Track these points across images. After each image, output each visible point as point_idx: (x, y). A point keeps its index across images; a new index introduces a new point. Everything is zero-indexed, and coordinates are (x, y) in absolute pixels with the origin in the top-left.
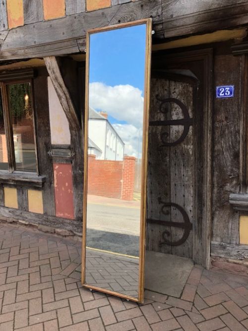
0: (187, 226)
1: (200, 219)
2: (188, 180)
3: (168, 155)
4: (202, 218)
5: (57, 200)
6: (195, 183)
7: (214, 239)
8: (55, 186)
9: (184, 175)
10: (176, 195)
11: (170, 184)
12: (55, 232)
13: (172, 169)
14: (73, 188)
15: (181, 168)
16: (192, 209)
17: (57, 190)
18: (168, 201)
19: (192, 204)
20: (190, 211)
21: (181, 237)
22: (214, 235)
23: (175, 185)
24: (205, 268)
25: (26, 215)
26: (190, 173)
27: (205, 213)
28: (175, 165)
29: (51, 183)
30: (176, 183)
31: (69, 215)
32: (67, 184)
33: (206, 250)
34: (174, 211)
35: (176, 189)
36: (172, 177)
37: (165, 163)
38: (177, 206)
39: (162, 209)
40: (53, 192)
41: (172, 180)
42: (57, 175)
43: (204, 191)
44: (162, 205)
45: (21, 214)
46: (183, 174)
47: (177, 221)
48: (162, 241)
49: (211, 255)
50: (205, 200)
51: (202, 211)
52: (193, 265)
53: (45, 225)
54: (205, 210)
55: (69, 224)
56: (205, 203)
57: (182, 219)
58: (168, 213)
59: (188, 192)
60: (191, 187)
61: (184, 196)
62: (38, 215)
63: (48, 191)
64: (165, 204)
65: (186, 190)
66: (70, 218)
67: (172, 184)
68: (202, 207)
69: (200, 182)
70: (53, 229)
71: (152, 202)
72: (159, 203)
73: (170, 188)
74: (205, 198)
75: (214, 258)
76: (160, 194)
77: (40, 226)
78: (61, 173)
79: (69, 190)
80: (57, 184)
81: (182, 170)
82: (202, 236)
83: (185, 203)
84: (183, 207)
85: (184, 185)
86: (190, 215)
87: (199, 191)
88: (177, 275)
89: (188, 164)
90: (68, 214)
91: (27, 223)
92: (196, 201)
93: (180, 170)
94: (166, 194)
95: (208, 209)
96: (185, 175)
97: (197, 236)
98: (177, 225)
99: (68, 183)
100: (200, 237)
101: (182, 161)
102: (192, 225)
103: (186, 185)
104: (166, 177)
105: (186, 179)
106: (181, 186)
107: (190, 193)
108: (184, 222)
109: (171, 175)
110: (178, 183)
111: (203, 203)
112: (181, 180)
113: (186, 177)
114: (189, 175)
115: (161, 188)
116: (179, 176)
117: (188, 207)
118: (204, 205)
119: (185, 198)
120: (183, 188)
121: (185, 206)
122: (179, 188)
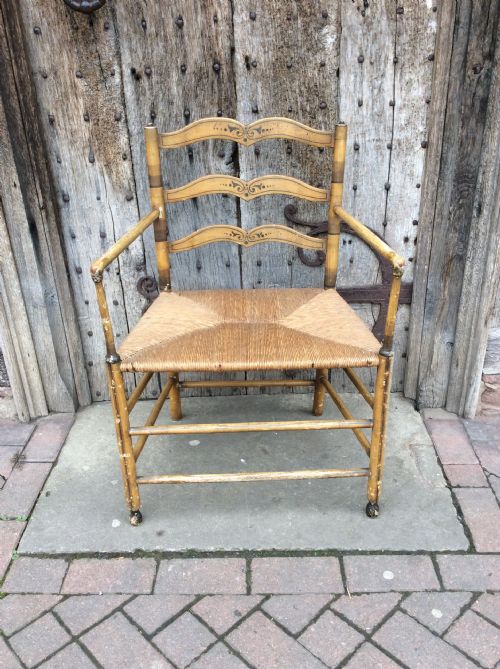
1: (453, 263)
2: (408, 123)
3: (333, 16)
4: (463, 258)
9: (392, 104)
10: (355, 189)
13: (347, 81)
15: (383, 76)
16: (411, 234)
19: (415, 216)
20: (406, 240)
23: (356, 148)
24: (463, 416)
26: (418, 92)
27: (482, 238)
28: (361, 61)
30: (360, 141)
34: (346, 251)
35: (357, 163)
37: (319, 58)
46: (388, 99)
49: (482, 376)
57: (375, 273)
58: (322, 260)
59: (402, 170)
61: (387, 188)
64: (314, 227)
65: (396, 165)
68: (469, 219)
69: (473, 122)
81: (388, 84)
83: (389, 214)
84: (378, 230)
85: (390, 147)
89: (413, 52)
93: (377, 83)
96: (398, 103)
101: (389, 42)
103: (399, 144)
104: (320, 119)
105: (402, 117)
106: (378, 148)
107: (411, 175)
108: (379, 281)
109: (342, 108)
110: (367, 139)
111: (476, 204)
112: (382, 127)
113: (401, 108)
114: (414, 102)
115: (295, 167)
116: (373, 109)
117: (398, 227)
118: (480, 211)
119: (390, 195)
120: (388, 156)
121: (388, 227)
122: (369, 157)
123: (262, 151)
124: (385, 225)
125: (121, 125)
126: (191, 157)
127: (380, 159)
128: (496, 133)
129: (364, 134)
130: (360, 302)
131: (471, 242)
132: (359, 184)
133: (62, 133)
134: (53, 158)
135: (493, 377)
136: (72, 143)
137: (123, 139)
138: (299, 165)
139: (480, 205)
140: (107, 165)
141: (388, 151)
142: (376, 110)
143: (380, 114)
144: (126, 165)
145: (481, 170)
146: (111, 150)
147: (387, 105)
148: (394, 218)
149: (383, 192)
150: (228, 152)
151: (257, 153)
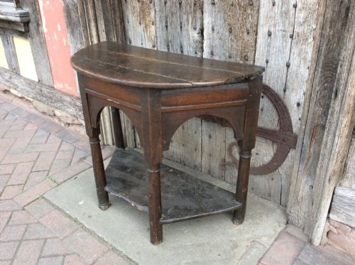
0: (284, 138)
1: (318, 129)
2: (306, 21)
4: (324, 127)
5: (51, 58)
6: (323, 28)
7: (346, 183)
8: (45, 30)
9: (295, 6)
10: (267, 62)
11: (256, 32)
12: (55, 115)
14: (68, 35)
16: (302, 101)
17: (49, 38)
19: (304, 88)
20: (298, 105)
21: (267, 159)
22: (350, 175)
23: (270, 34)
24: (310, 241)
25: (16, 81)
27: (335, 116)
29: (38, 25)
30: (272, 30)
31: (71, 88)
32: (59, 27)
33: (320, 205)
35: (269, 45)
36: (262, 11)
40: (43, 43)
41: (262, 21)
42: (44, 6)
43: (344, 53)
45: (11, 78)
46: (293, 3)
48: (227, 160)
49: (328, 218)
50: (343, 82)
51: (327, 107)
52: (283, 226)
53: (40, 101)
54: (337, 108)
55: (70, 103)
56: (341, 88)
57: (276, 122)
59: (299, 54)
60: (311, 40)
61: (288, 66)
62: (30, 83)
63: (37, 39)
65: (295, 50)
66: (72, 94)
67: (262, 31)
68: (330, 98)
69: (339, 25)
70: (52, 109)
73: (256, 41)
74: (344, 75)
75: (336, 225)
76: (230, 57)
77: (36, 103)
78: (48, 3)
79: (64, 40)
82: (315, 172)
83: (288, 84)
84: (281, 93)
85: (292, 37)
86: (295, 116)
87: (329, 51)
88: (236, 246)
90: (69, 86)
91: (20, 95)
92: (317, 81)
94: (244, 59)
95: (346, 108)
96: (299, 6)
97: (302, 167)
99: (61, 25)
100: (312, 172)
102: (296, 137)
103: (298, 36)
104: (249, 12)
105: (301, 16)
106: (284, 36)
107: (305, 59)
108: (278, 128)
109: (261, 6)
110: (277, 28)
111: (334, 89)
112: (287, 22)
113: (300, 10)
114: (311, 6)
115: (233, 41)
116: (282, 8)
117: (294, 94)
118: (336, 95)
119: (290, 70)
120: (289, 44)
121: (287, 92)
122: (277, 42)
123: (215, 28)
124: (285, 91)
125: (152, 5)
126: (181, 27)
127: (284, 44)
128: (352, 36)
129: (275, 25)
130: (266, 139)
131: (329, 117)
132: (270, 59)
133: (129, 7)
134: (126, 20)
135: (336, 223)
136: (133, 13)
137: (153, 14)
138: (235, 41)
139: (337, 91)
140: (146, 27)
141: (290, 40)
142: (284, 9)
143: (287, 13)
144: (153, 27)
145: (340, 63)
146: (148, 19)
147: (291, 7)
148: (291, 87)
149: (285, 68)
150: (198, 27)
151: (213, 30)
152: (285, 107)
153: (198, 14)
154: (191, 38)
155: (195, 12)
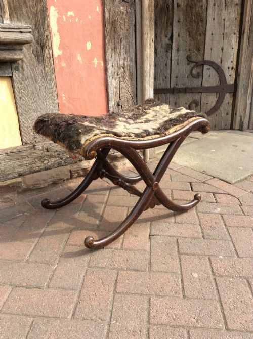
2: (230, 26)
8: (57, 52)
9: (224, 20)
10: (211, 49)
11: (205, 35)
13: (210, 12)
15: (221, 10)
16: (230, 66)
17: (64, 65)
18: (200, 58)
20: (228, 68)
21: (213, 105)
23: (212, 34)
26: (233, 16)
28: (214, 5)
29: (43, 47)
30: (213, 32)
32: (89, 45)
34: (208, 72)
35: (212, 40)
38: (211, 64)
39: (191, 72)
41: (208, 29)
42: (59, 21)
44: (193, 65)
46: (223, 18)
47: (209, 85)
57: (217, 81)
58: (200, 76)
59: (228, 43)
60: (233, 35)
61: (222, 49)
64: (197, 63)
65: (225, 41)
67: (208, 33)
71: (178, 64)
72: (188, 64)
73: (205, 39)
76: (189, 50)
78: (70, 13)
79: (95, 62)
80: (59, 48)
81: (223, 13)
83: (223, 58)
84: (219, 64)
85: (223, 34)
86: (227, 74)
89: (231, 2)
93: (220, 12)
94: (199, 50)
96: (226, 19)
98: (209, 90)
99: (92, 42)
103: (227, 34)
105: (227, 24)
106: (219, 34)
108: (219, 84)
109: (208, 21)
112: (221, 27)
113: (227, 21)
114: (232, 19)
116: (218, 21)
117: (226, 63)
119: (223, 52)
120: (222, 38)
122: (216, 37)
123: (180, 35)
124: (221, 62)
127: (220, 38)
129: (215, 30)
141: (222, 36)
143: (220, 23)
147: (222, 20)
148: (224, 60)
149: (221, 50)
150: (169, 36)
151: (179, 36)
152: (223, 71)
153: (170, 29)
154: (164, 43)
155: (167, 27)
